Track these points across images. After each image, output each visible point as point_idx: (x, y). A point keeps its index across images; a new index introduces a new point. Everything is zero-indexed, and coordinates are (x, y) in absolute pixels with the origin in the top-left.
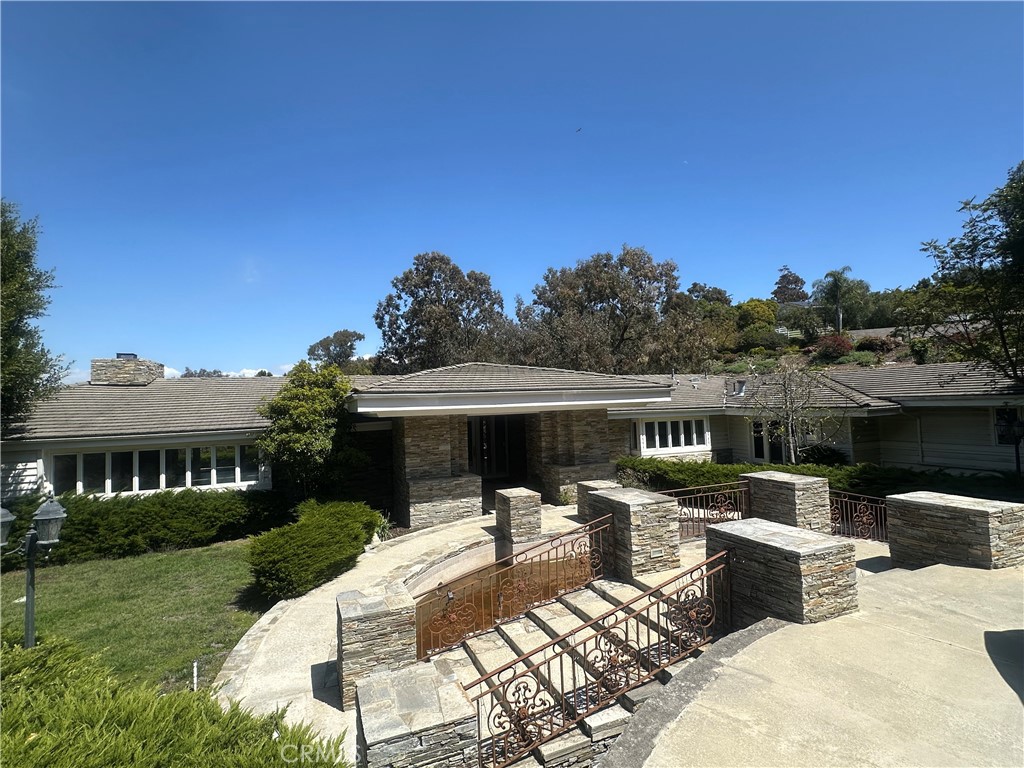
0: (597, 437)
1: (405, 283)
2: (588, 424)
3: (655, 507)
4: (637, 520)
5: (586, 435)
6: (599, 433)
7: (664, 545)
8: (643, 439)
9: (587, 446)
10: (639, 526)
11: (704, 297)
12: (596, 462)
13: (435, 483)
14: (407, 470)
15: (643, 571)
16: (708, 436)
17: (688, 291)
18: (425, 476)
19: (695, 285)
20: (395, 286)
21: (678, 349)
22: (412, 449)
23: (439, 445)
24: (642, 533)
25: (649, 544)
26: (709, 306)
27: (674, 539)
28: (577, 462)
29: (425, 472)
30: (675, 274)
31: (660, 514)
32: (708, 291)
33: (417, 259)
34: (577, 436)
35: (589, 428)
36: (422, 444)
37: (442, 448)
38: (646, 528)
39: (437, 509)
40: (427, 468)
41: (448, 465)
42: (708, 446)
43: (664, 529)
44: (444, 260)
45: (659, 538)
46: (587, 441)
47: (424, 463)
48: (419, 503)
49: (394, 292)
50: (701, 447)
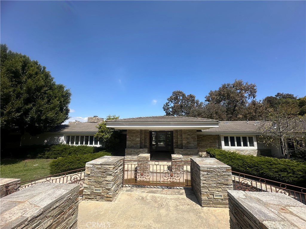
0: (192, 140)
1: (170, 99)
2: (189, 135)
3: (100, 166)
4: (88, 171)
5: (188, 139)
6: (193, 138)
7: (103, 187)
8: (223, 143)
9: (188, 143)
10: (89, 175)
11: (282, 97)
12: (192, 149)
13: (133, 150)
14: (127, 145)
15: (89, 198)
16: (255, 143)
17: (275, 96)
18: (132, 147)
19: (278, 94)
20: (168, 100)
21: (255, 113)
22: (129, 139)
23: (136, 138)
24: (90, 178)
25: (94, 185)
26: (284, 100)
27: (109, 185)
28: (184, 148)
29: (132, 146)
30: (255, 88)
31: (102, 170)
32: (284, 95)
33: (173, 93)
34: (184, 139)
35: (189, 136)
36: (131, 138)
37: (137, 139)
38: (93, 176)
39: (133, 158)
40: (132, 145)
41: (139, 145)
42: (255, 147)
43: (103, 179)
44: (181, 93)
45: (100, 183)
46: (188, 141)
47: (132, 143)
48: (128, 155)
49: (168, 102)
50: (252, 148)
